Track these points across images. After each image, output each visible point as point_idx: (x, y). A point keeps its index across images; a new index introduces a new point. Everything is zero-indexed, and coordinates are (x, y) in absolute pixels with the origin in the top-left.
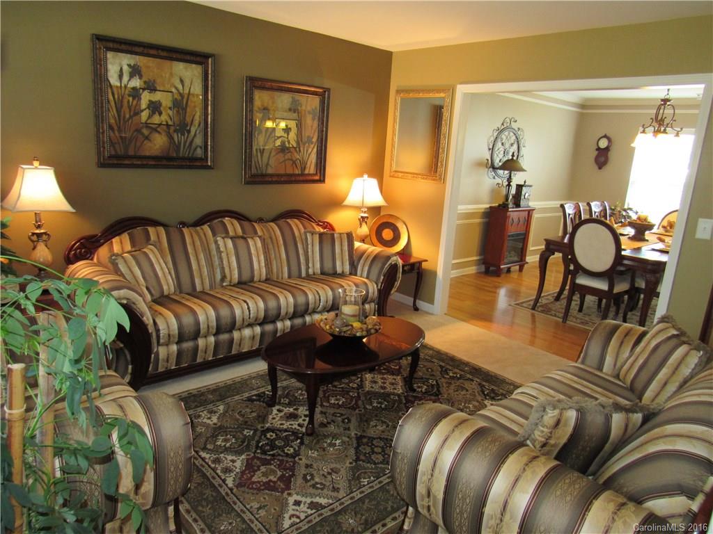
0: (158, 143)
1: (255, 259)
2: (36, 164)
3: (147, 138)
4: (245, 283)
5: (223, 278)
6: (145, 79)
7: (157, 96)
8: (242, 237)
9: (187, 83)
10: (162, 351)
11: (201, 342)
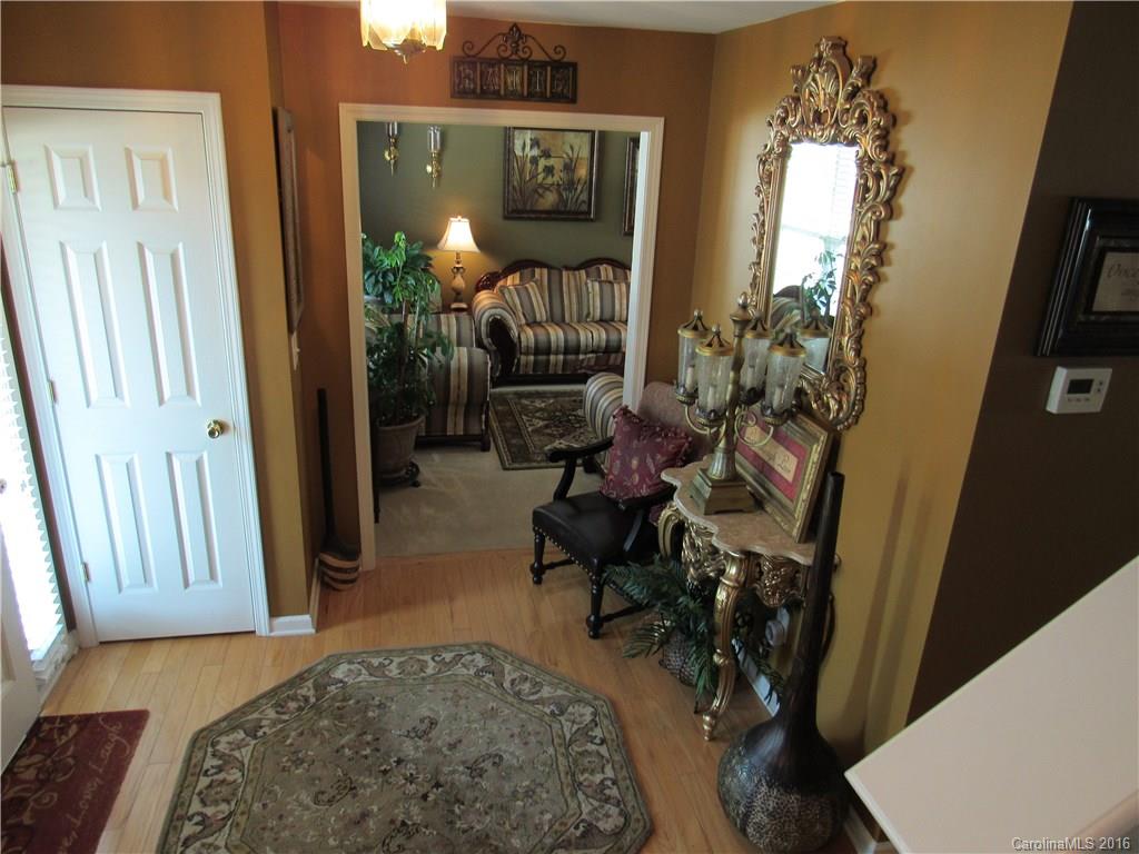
0: (549, 200)
1: (617, 301)
2: (459, 217)
3: (541, 196)
4: (606, 321)
5: (588, 314)
6: (542, 148)
7: (551, 162)
8: (610, 282)
9: (576, 149)
10: (523, 358)
11: (552, 357)
